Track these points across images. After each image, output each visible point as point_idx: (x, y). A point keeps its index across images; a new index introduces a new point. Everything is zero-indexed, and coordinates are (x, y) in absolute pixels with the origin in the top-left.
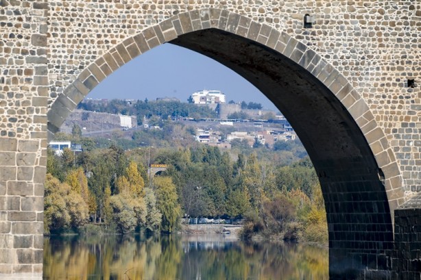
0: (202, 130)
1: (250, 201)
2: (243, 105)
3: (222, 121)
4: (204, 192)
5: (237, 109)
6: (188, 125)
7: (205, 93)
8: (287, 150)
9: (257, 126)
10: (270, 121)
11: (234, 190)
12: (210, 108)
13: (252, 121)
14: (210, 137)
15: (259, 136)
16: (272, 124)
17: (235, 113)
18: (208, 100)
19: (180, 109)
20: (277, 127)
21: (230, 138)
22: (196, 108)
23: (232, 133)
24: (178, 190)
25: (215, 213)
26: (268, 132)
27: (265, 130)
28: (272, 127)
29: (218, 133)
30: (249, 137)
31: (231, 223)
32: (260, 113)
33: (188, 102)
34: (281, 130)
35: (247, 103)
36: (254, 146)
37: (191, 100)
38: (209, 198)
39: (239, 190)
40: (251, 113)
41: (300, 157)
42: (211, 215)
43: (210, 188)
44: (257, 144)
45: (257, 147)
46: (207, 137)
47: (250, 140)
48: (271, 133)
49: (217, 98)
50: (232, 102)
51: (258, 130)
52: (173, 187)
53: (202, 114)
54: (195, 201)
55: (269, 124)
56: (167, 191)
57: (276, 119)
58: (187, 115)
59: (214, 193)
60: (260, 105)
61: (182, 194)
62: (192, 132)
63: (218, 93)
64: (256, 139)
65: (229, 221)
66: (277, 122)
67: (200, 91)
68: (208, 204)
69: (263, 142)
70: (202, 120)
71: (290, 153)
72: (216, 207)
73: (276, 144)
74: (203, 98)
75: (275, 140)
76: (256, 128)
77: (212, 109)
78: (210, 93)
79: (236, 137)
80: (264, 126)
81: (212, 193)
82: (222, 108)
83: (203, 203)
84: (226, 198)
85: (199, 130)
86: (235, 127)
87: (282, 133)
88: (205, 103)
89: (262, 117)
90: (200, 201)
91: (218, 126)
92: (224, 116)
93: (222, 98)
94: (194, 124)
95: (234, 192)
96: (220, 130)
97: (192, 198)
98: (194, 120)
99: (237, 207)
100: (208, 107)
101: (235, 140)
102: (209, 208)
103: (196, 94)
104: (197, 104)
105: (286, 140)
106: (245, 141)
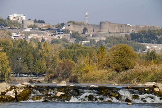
0: (15, 33)
1: (46, 65)
2: (35, 21)
3: (25, 29)
4: (23, 61)
5: (32, 23)
6: (8, 31)
7: (15, 15)
8: (58, 44)
9: (43, 32)
10: (49, 29)
11: (38, 60)
12: (18, 22)
13: (40, 29)
14: (19, 37)
15: (44, 37)
16: (50, 31)
17: (32, 25)
18: (17, 18)
19: (3, 23)
20: (53, 32)
21: (29, 37)
22: (11, 22)
23: (30, 35)
24: (9, 59)
25: (28, 71)
26: (48, 35)
27: (47, 34)
28: (50, 32)
29: (23, 35)
30: (39, 37)
31: (36, 77)
32: (44, 25)
33: (7, 19)
34: (55, 34)
35: (37, 20)
36: (41, 41)
37: (8, 18)
38: (25, 64)
39: (40, 60)
40: (39, 25)
41: (64, 47)
42: (26, 72)
43: (25, 59)
44: (43, 40)
45: (43, 42)
46: (18, 37)
47: (40, 38)
48: (50, 35)
49: (22, 18)
50: (29, 20)
51: (43, 34)
52: (6, 58)
53: (14, 25)
54: (18, 65)
55: (48, 31)
56: (4, 60)
57: (52, 28)
58: (7, 26)
59: (28, 61)
60: (44, 21)
61: (11, 61)
62: (10, 34)
63: (22, 15)
64: (42, 38)
65: (35, 75)
66: (52, 29)
67: (13, 14)
68: (24, 67)
69: (46, 39)
70: (15, 28)
71: (60, 45)
72: (29, 68)
73: (52, 41)
74: (14, 18)
75: (52, 39)
76: (42, 33)
77: (19, 23)
78: (18, 15)
79: (32, 37)
80: (46, 32)
81: (26, 61)
82: (25, 22)
83: (22, 66)
84: (34, 64)
85: (13, 33)
86: (32, 32)
87: (55, 35)
88: (16, 20)
89: (45, 27)
90: (20, 65)
91: (23, 31)
92: (25, 26)
93: (24, 18)
94: (10, 30)
95: (38, 61)
96: (24, 33)
97: (17, 63)
98: (10, 28)
99: (40, 68)
100: (17, 22)
101: (32, 38)
102: (25, 69)
103: (10, 15)
104: (12, 21)
105: (57, 39)
106: (37, 39)
